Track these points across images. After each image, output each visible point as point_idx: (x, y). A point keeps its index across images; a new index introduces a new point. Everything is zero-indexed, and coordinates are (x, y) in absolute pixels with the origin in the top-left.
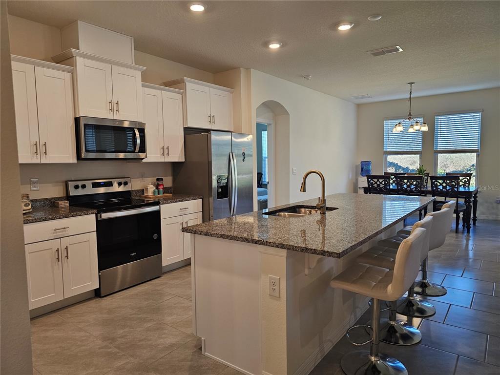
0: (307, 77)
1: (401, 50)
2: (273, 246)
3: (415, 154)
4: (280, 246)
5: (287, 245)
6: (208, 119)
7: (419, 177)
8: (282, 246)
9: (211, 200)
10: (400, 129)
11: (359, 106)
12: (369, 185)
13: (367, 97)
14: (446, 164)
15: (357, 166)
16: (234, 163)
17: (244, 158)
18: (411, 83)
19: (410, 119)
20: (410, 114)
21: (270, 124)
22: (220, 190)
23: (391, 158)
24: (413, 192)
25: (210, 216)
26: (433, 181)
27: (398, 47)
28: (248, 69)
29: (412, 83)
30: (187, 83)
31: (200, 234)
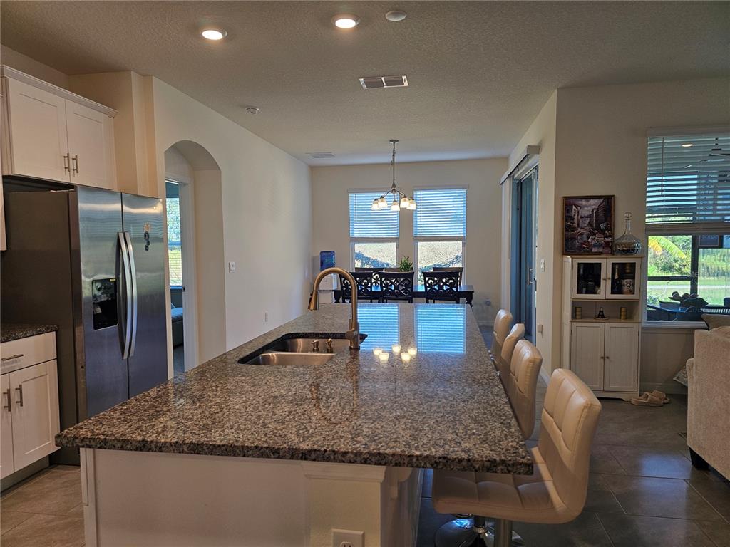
0: (252, 109)
1: (406, 84)
2: (355, 462)
3: (391, 242)
4: (374, 459)
5: (393, 455)
6: (63, 162)
7: (405, 274)
8: (378, 459)
9: (79, 331)
10: (382, 205)
11: (313, 169)
12: (342, 287)
13: (329, 155)
14: (429, 256)
15: (314, 259)
16: (128, 250)
17: (148, 243)
18: (394, 141)
19: (394, 191)
20: (394, 186)
21: (185, 184)
22: (99, 310)
23: (359, 248)
24: (403, 295)
25: (79, 367)
26: (427, 279)
27: (404, 78)
28: (146, 76)
29: (396, 141)
30: (11, 80)
31: (122, 448)
